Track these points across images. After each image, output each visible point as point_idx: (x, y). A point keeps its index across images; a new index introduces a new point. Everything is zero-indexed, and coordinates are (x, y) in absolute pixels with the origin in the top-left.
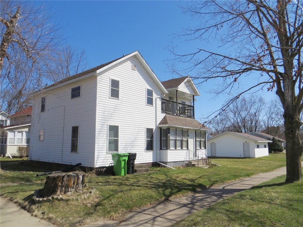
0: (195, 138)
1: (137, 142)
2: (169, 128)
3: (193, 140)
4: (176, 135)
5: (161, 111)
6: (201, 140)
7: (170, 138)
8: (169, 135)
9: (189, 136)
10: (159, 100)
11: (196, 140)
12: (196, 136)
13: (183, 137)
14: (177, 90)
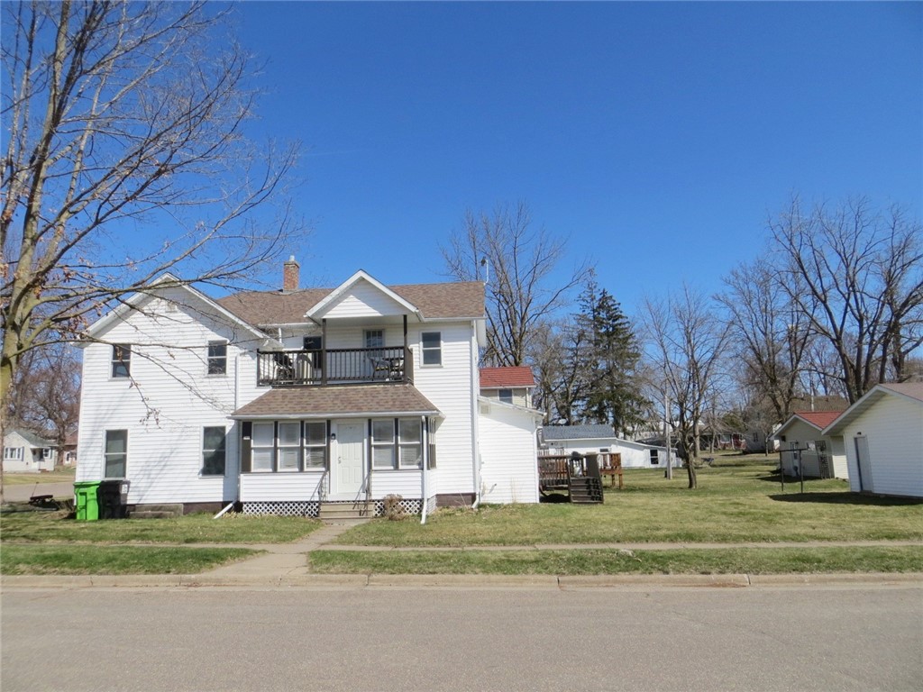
0: (366, 441)
1: (177, 459)
2: (250, 423)
3: (360, 444)
4: (276, 436)
5: (255, 382)
6: (400, 443)
7: (252, 446)
8: (248, 438)
9: (334, 435)
10: (248, 357)
11: (370, 446)
12: (370, 434)
13: (305, 440)
14: (324, 320)
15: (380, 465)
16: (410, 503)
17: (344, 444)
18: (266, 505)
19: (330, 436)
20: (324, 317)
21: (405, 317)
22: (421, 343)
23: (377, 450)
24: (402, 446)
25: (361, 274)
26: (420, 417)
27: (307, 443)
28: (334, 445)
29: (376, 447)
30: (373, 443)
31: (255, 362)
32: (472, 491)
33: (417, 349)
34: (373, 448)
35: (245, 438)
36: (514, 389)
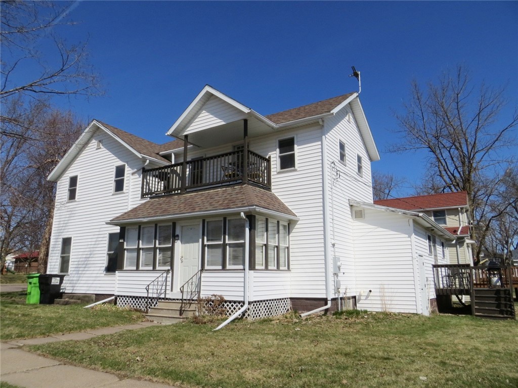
0: (200, 240)
2: (125, 227)
3: (197, 244)
4: (139, 239)
5: (140, 195)
6: (227, 242)
7: (125, 247)
8: (123, 241)
9: (178, 236)
10: (137, 176)
11: (203, 246)
12: (203, 235)
13: (157, 242)
14: (186, 136)
15: (212, 264)
16: (235, 305)
17: (186, 245)
18: (131, 299)
19: (175, 237)
20: (185, 133)
21: (246, 121)
22: (278, 150)
23: (210, 250)
24: (230, 245)
25: (208, 89)
26: (239, 214)
27: (159, 244)
28: (178, 245)
29: (209, 246)
30: (206, 243)
31: (141, 179)
32: (324, 296)
33: (275, 156)
34: (206, 248)
35: (121, 241)
36: (447, 210)
